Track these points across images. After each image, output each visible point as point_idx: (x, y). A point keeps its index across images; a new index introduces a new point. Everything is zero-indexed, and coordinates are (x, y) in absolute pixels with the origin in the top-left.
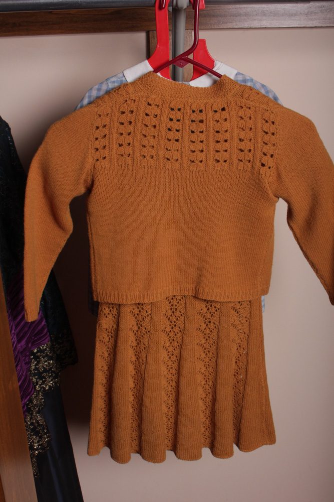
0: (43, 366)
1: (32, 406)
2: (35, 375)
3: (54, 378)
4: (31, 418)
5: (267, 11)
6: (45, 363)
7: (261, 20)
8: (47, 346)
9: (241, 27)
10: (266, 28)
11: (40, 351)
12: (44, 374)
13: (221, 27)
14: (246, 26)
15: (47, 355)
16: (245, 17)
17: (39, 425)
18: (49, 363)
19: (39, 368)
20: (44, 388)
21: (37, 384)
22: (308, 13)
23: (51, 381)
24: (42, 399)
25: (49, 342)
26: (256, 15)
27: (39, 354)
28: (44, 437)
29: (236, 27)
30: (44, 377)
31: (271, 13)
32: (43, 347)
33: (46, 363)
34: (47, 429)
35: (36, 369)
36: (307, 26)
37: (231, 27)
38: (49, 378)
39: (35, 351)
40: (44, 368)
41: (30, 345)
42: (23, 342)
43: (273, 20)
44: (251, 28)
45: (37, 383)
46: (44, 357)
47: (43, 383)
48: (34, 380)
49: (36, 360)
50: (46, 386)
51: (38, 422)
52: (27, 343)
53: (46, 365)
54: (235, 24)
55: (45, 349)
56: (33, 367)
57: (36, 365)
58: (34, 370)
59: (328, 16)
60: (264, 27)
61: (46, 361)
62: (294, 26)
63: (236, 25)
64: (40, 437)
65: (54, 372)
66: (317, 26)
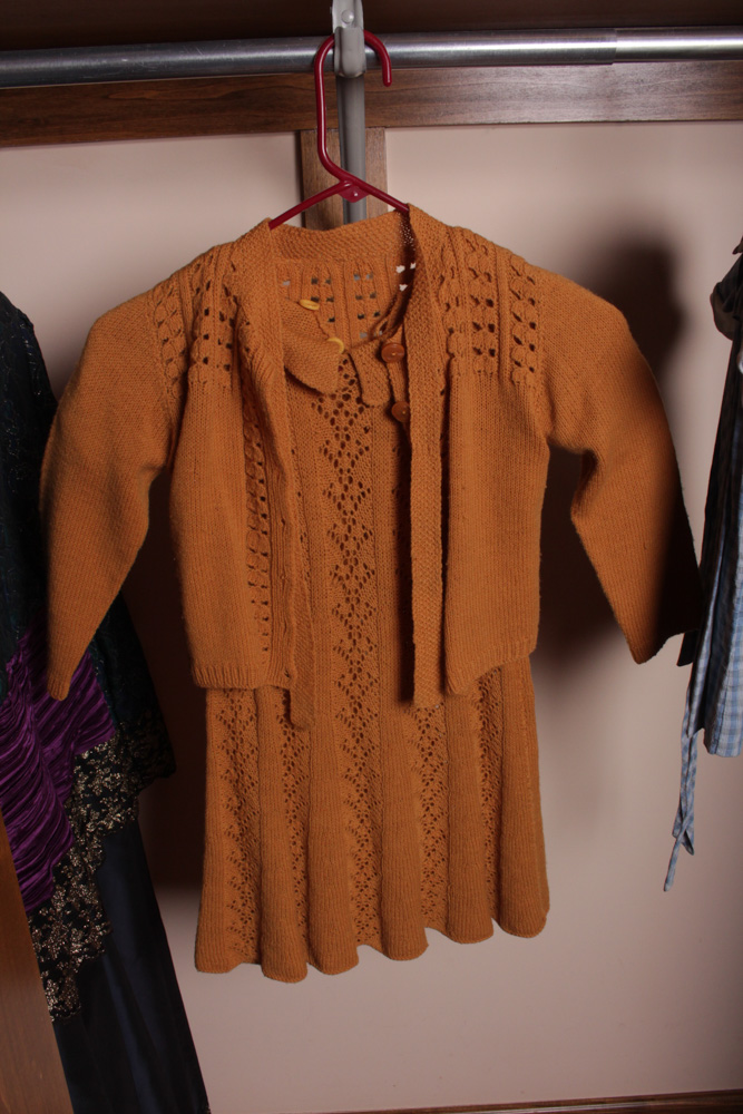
0: (101, 785)
1: (69, 871)
2: (85, 801)
3: (125, 807)
4: (67, 895)
5: (532, 89)
6: (105, 779)
7: (519, 108)
8: (109, 744)
9: (480, 121)
10: (529, 123)
11: (94, 755)
12: (104, 800)
13: (442, 122)
14: (491, 119)
15: (109, 764)
16: (488, 103)
17: (84, 906)
18: (113, 779)
19: (92, 788)
20: (103, 826)
21: (88, 821)
22: (612, 93)
23: (118, 812)
24: (98, 849)
25: (112, 737)
26: (510, 97)
27: (93, 761)
28: (95, 930)
29: (471, 121)
30: (104, 806)
31: (539, 93)
32: (101, 748)
33: (107, 779)
34: (103, 913)
35: (88, 790)
36: (611, 119)
37: (462, 122)
38: (114, 807)
39: (86, 755)
40: (104, 788)
41: (72, 746)
42: (57, 743)
43: (543, 108)
44: (500, 124)
45: (89, 817)
46: (102, 768)
47: (103, 816)
48: (84, 811)
49: (86, 773)
50: (108, 821)
51: (81, 901)
52: (66, 743)
53: (108, 783)
54: (468, 115)
55: (106, 752)
56: (82, 788)
57: (87, 783)
58: (83, 792)
59: (651, 100)
60: (526, 121)
61: (107, 775)
62: (584, 120)
63: (472, 117)
64: (87, 931)
65: (124, 794)
66: (630, 119)
